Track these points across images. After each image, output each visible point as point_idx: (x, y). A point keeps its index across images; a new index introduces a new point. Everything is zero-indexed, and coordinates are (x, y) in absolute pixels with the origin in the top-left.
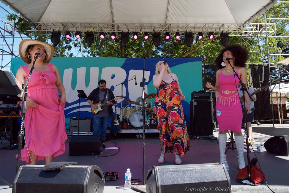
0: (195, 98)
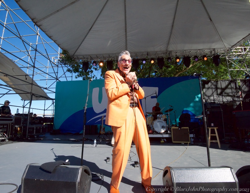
0: (208, 108)
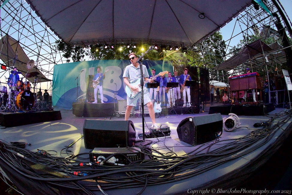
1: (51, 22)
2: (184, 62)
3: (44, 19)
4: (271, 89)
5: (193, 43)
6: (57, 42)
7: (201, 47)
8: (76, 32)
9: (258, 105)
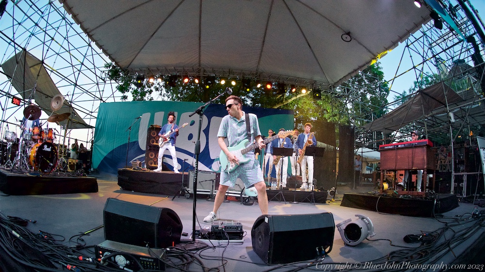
1: (97, 34)
2: (318, 114)
3: (86, 28)
4: (456, 170)
5: (333, 83)
6: (107, 66)
7: (345, 89)
8: (139, 52)
9: (426, 198)
